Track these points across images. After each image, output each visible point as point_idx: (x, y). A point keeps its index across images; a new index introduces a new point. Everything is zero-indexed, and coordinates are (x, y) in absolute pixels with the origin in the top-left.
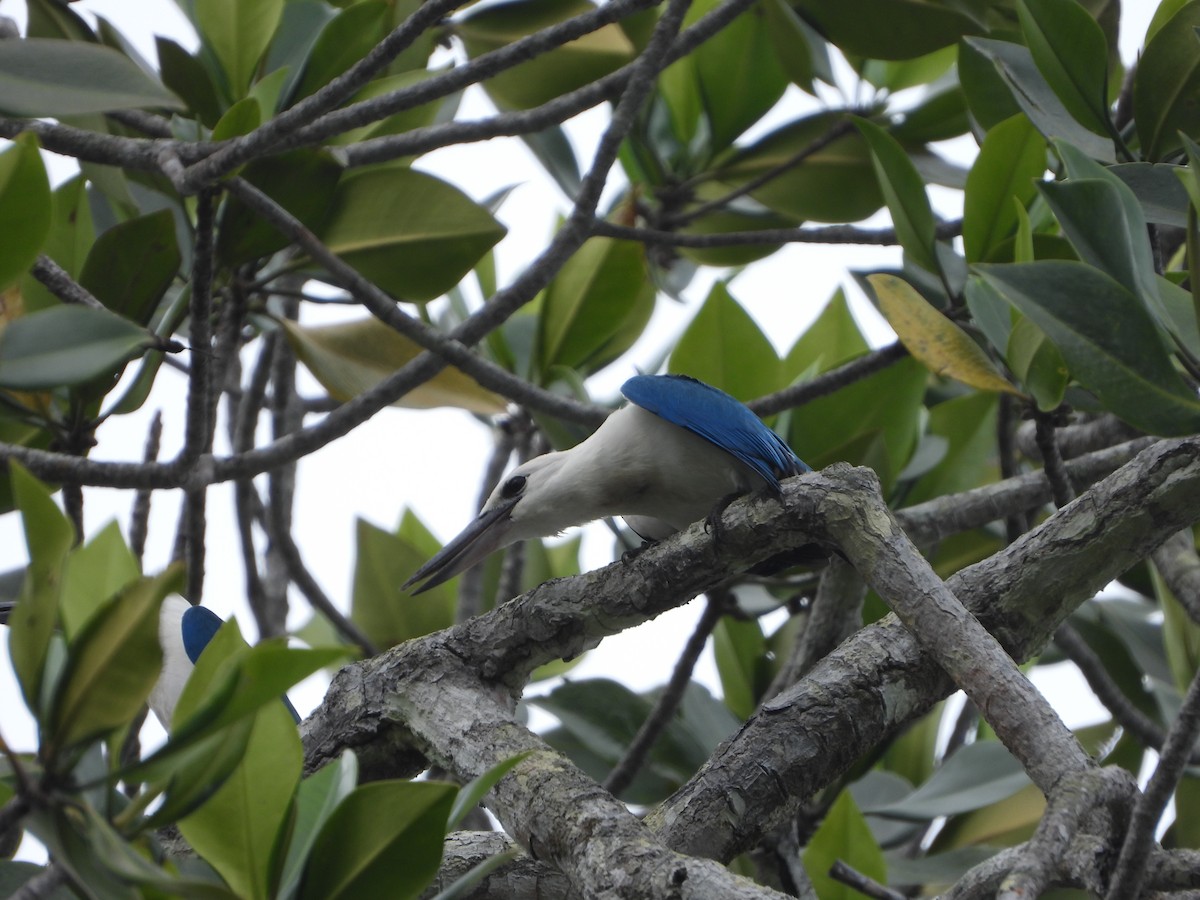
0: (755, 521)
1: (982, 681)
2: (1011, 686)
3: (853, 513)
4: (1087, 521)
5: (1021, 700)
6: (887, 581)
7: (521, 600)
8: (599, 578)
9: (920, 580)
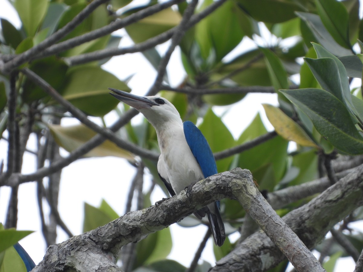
0: (205, 190)
1: (291, 250)
2: (302, 252)
3: (242, 187)
4: (338, 193)
5: (305, 257)
6: (255, 212)
7: (117, 220)
8: (146, 212)
9: (267, 212)
